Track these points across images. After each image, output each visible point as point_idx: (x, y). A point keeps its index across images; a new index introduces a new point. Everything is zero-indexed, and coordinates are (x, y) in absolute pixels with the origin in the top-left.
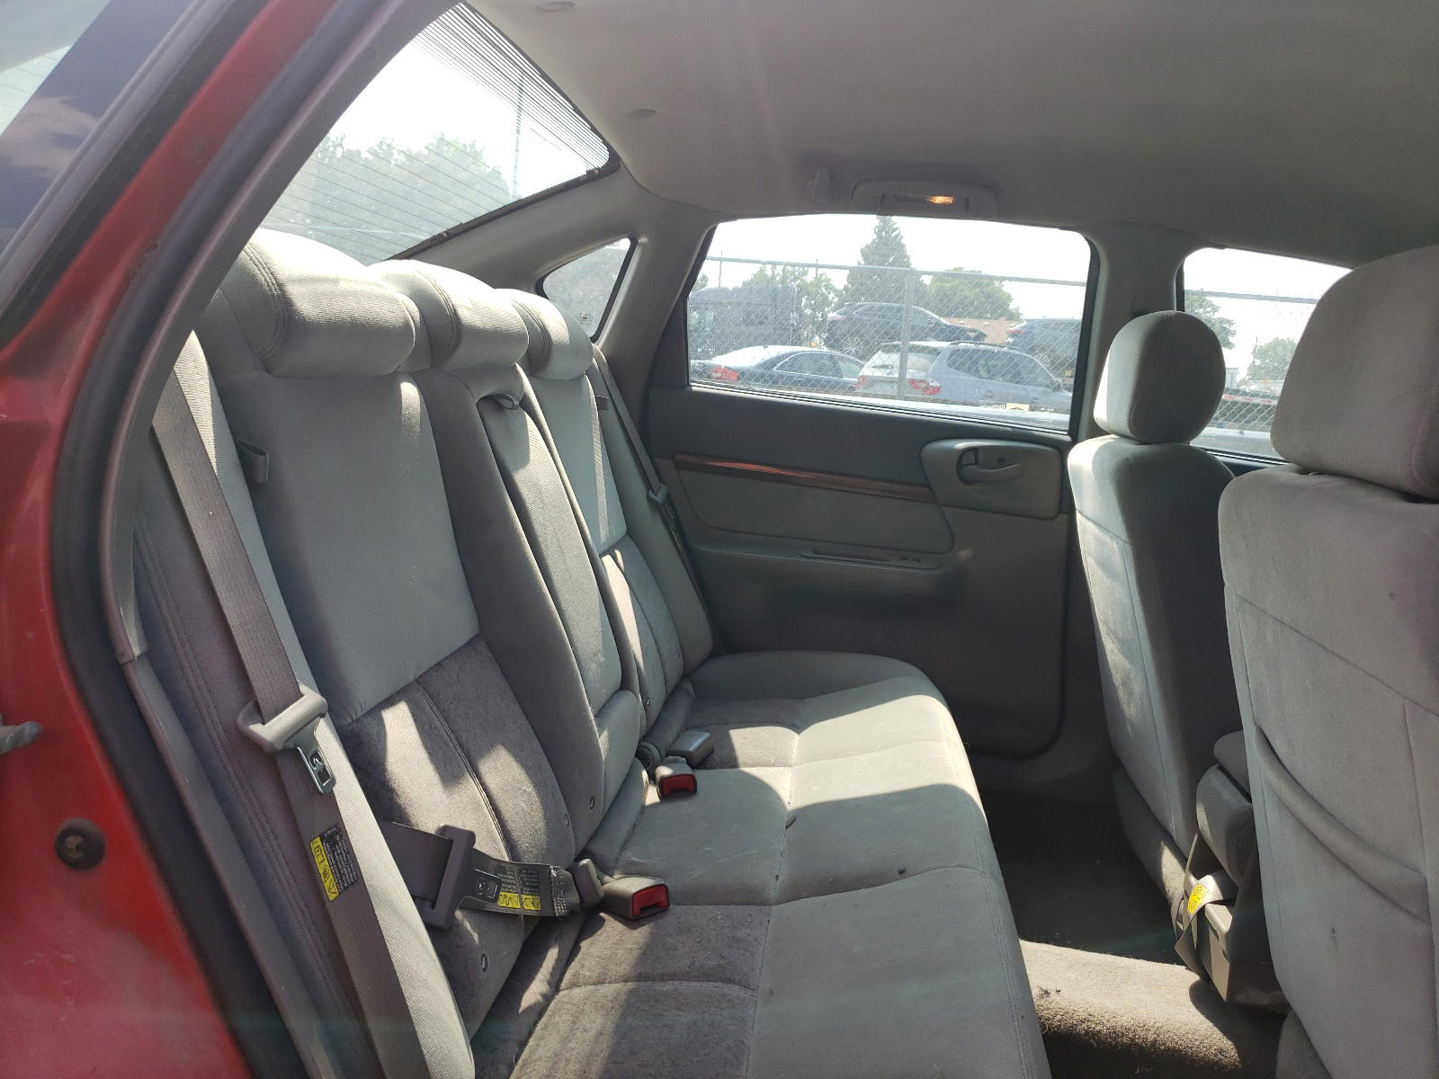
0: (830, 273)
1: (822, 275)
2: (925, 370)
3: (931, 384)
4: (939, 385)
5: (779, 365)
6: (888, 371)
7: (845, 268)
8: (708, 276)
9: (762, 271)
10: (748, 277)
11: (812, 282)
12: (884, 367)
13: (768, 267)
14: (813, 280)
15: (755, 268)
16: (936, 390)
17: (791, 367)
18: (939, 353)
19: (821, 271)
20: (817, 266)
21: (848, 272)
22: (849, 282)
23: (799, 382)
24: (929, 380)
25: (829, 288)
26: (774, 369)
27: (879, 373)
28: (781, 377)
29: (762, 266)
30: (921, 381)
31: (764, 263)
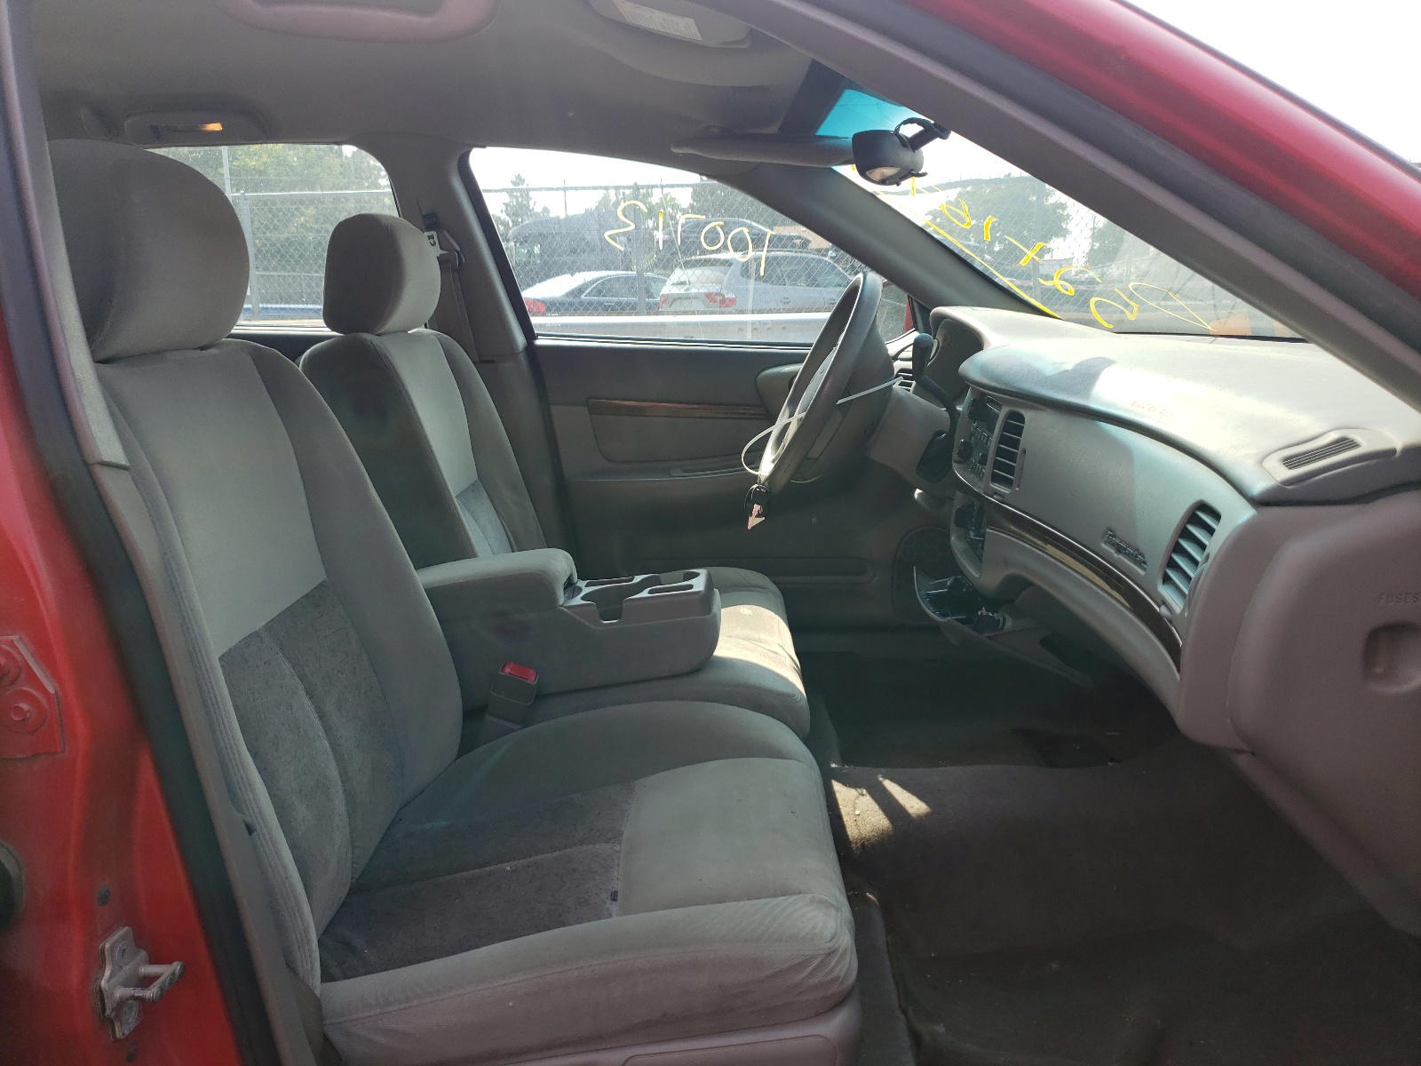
0: (674, 193)
1: (667, 195)
2: (720, 282)
3: (726, 296)
4: (734, 296)
5: (587, 292)
6: (686, 287)
7: (687, 186)
8: (550, 209)
9: (606, 198)
10: (593, 205)
11: (657, 204)
12: (683, 283)
13: (612, 192)
14: (658, 201)
15: (600, 194)
16: (732, 301)
17: (599, 293)
18: (730, 265)
19: (666, 190)
20: (662, 187)
21: (691, 189)
22: (694, 200)
23: (609, 306)
24: (724, 292)
25: (675, 207)
26: (583, 297)
27: (676, 291)
28: (590, 303)
29: (605, 192)
30: (717, 294)
31: (607, 188)
